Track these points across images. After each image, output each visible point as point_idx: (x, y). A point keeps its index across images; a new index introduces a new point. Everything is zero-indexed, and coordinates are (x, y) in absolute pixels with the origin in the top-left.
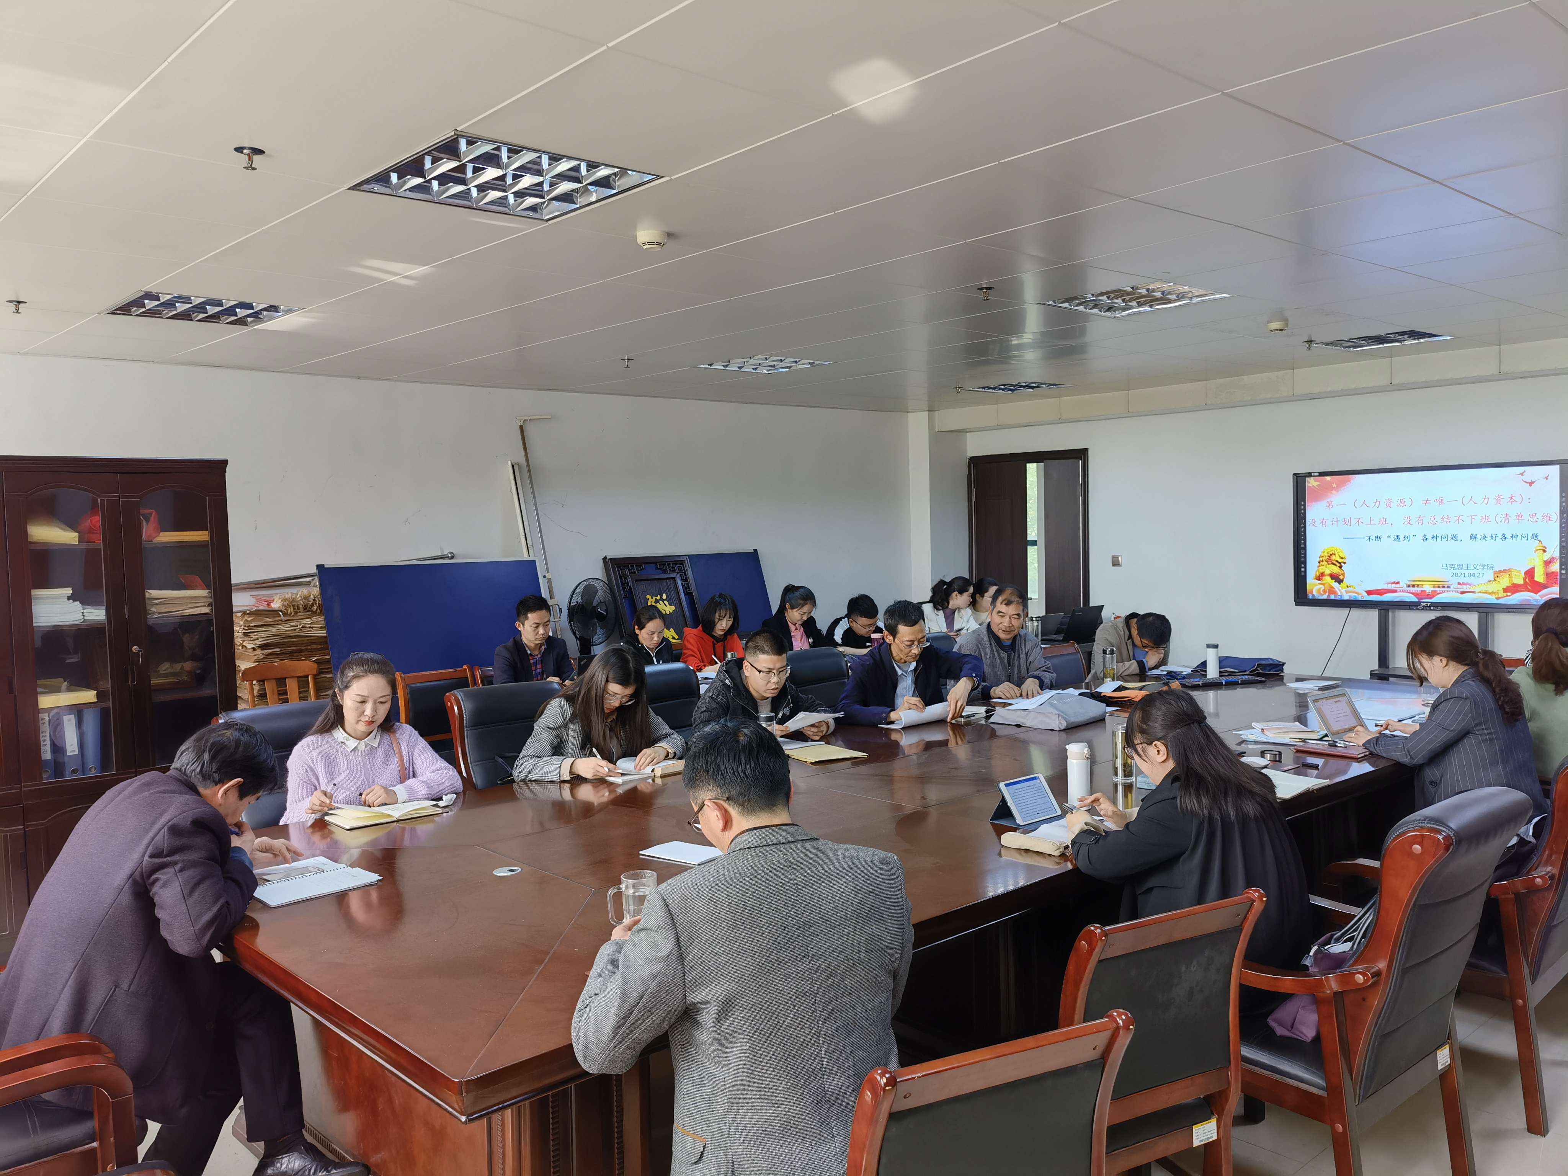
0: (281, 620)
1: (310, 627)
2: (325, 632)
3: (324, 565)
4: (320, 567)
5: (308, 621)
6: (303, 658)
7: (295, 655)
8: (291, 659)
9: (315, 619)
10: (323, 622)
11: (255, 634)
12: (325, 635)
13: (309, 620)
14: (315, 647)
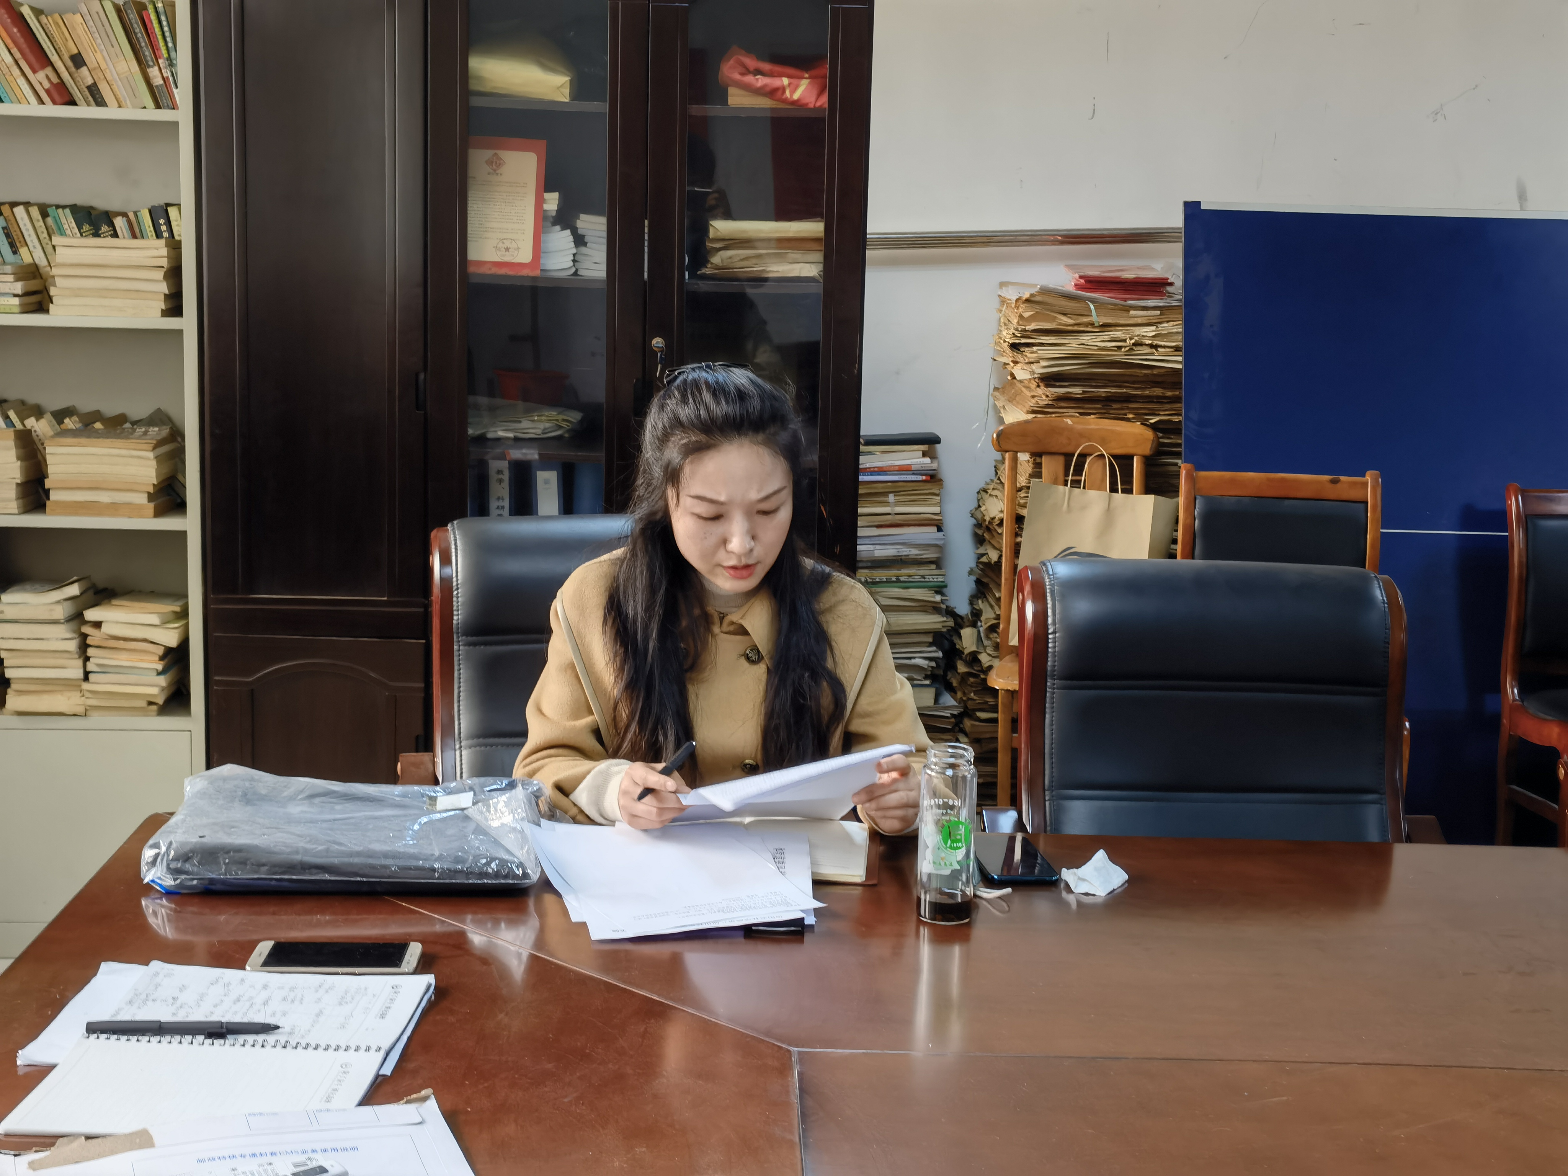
0: (1092, 324)
1: (1151, 346)
2: (1180, 359)
3: (1199, 203)
4: (1192, 209)
5: (1149, 331)
6: (1131, 416)
7: (1115, 406)
8: (1104, 415)
9: (1166, 327)
10: (1180, 337)
11: (1035, 348)
12: (1180, 366)
13: (1154, 328)
14: (1158, 391)
